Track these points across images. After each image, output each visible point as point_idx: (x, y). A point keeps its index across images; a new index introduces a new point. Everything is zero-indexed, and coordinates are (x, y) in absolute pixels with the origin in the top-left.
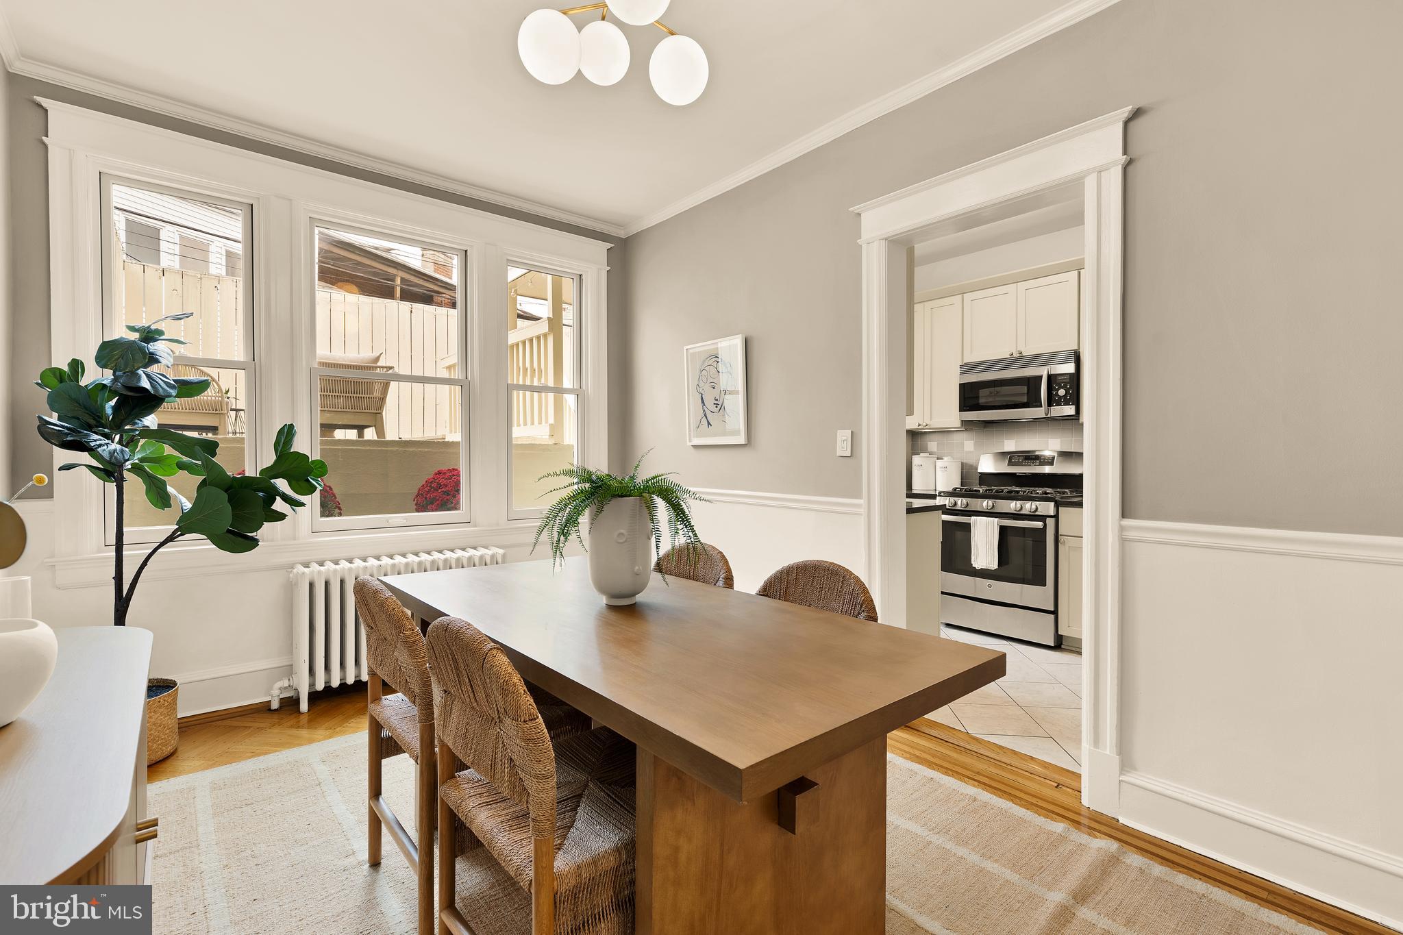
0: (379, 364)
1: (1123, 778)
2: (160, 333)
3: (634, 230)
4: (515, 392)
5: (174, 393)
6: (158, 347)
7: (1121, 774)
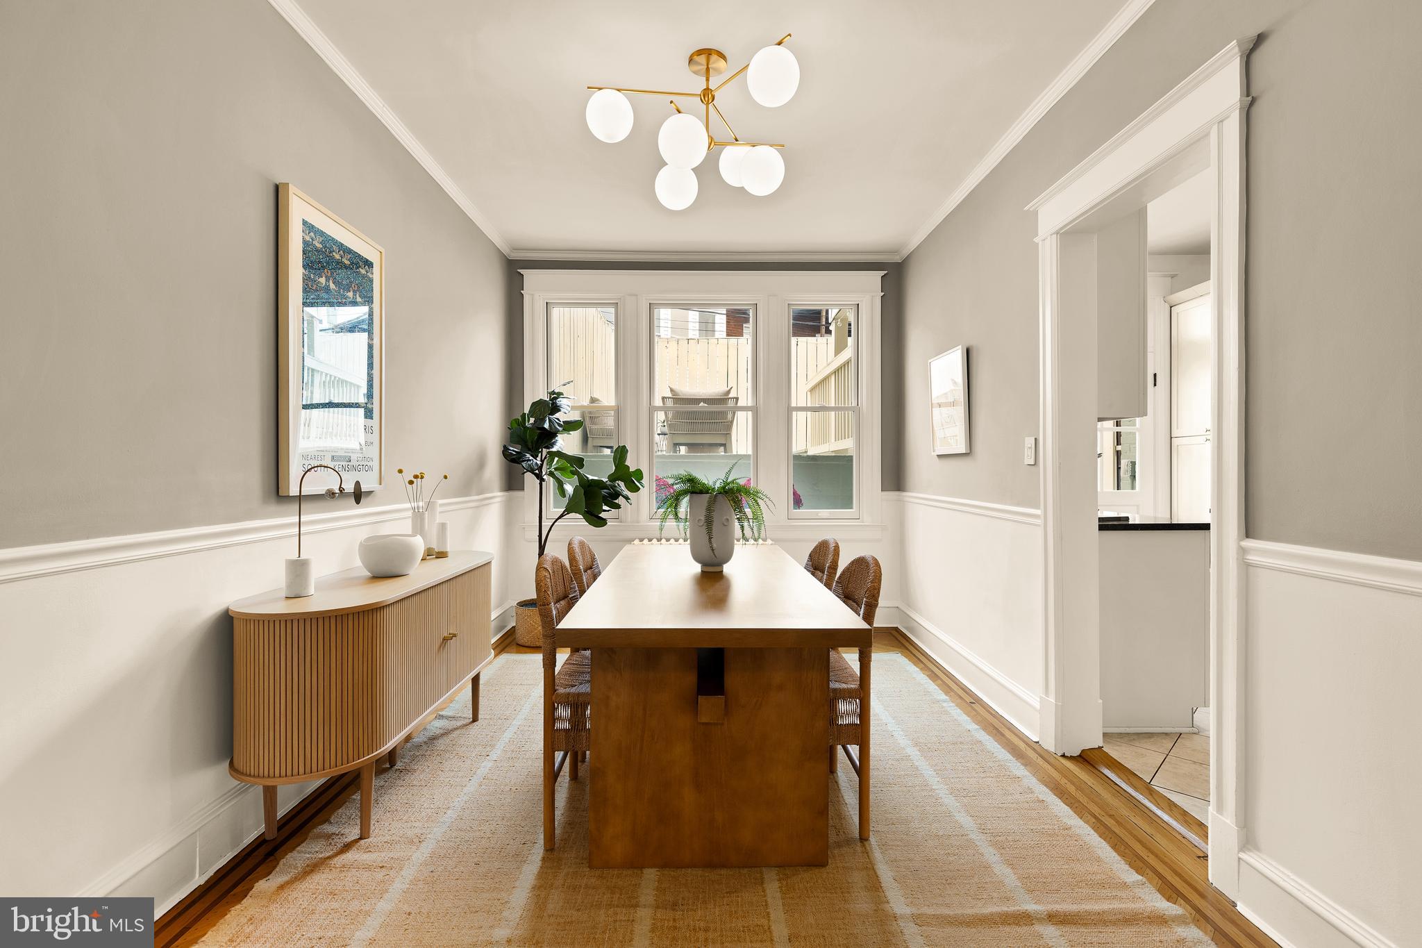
0: (730, 396)
1: (1242, 855)
2: (562, 394)
3: (905, 253)
4: (794, 413)
5: (560, 429)
6: (562, 402)
7: (1239, 851)
